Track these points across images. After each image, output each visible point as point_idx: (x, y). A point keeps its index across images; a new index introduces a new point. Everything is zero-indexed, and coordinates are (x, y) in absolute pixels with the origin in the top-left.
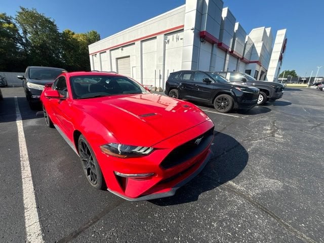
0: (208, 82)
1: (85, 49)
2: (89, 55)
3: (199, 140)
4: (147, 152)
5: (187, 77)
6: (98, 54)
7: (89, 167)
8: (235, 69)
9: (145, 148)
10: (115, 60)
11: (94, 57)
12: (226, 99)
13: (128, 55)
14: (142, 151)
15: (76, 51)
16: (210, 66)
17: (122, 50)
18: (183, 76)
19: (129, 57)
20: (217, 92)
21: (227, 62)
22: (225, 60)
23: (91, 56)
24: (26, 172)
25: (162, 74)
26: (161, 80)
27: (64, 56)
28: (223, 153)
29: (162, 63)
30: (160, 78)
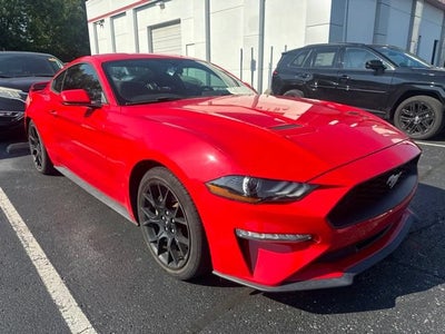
0: (377, 68)
1: (75, 9)
2: (87, 22)
3: (394, 178)
4: (299, 194)
5: (327, 60)
6: (107, 20)
7: (163, 235)
8: (438, 38)
9: (294, 186)
10: (146, 32)
11: (98, 26)
12: (425, 108)
13: (175, 18)
14: (285, 192)
15: (56, 17)
16: (375, 34)
17: (162, 7)
18: (314, 56)
19: (178, 22)
20: (401, 92)
21: (417, 20)
22: (413, 16)
23: (90, 26)
24: (34, 250)
25: (256, 58)
26: (256, 73)
27: (31, 29)
28: (436, 222)
29: (257, 32)
30: (253, 69)
